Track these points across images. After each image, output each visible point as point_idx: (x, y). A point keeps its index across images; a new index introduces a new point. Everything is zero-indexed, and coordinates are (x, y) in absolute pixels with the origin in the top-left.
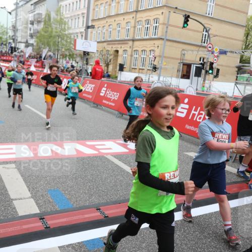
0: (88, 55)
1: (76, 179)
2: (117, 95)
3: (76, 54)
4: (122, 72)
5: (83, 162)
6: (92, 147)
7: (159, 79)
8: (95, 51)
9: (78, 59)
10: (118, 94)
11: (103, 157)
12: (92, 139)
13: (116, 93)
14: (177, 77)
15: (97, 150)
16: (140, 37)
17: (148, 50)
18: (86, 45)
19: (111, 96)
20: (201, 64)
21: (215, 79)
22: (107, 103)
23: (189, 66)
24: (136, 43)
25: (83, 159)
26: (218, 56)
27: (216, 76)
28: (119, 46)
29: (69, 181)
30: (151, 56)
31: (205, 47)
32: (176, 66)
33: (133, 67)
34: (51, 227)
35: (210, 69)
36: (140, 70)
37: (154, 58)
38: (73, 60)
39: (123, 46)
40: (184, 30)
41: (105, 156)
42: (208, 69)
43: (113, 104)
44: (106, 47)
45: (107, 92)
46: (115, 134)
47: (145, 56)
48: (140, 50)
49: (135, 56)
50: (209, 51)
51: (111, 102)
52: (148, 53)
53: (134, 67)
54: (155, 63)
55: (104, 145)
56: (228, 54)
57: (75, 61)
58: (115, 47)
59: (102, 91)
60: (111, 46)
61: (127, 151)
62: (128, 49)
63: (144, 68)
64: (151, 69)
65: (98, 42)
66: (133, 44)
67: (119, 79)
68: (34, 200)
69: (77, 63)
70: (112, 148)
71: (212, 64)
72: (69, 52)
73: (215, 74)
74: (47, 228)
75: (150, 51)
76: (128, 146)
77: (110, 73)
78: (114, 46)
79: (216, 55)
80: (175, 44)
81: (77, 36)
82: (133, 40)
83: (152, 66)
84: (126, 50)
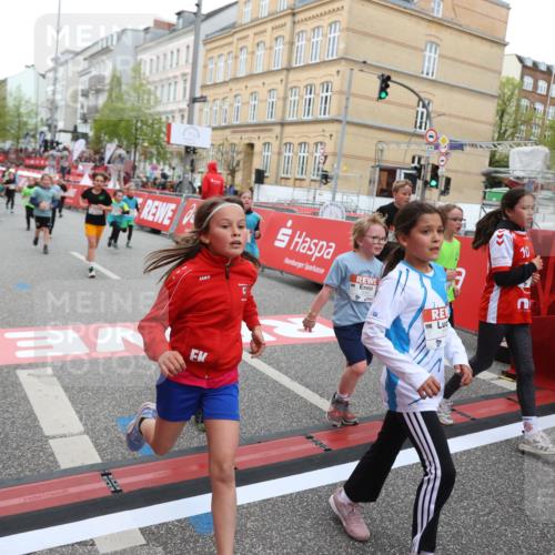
0: (194, 153)
3: (172, 153)
4: (262, 186)
7: (334, 198)
8: (208, 146)
9: (175, 162)
14: (369, 194)
16: (295, 118)
17: (312, 142)
18: (190, 134)
20: (415, 168)
21: (442, 197)
23: (391, 173)
24: (288, 130)
26: (447, 154)
27: (445, 192)
28: (255, 135)
30: (318, 155)
31: (421, 136)
32: (366, 173)
33: (283, 176)
34: (125, 491)
35: (432, 178)
36: (297, 182)
37: (323, 157)
38: (165, 164)
39: (262, 135)
40: (381, 104)
42: (428, 178)
44: (229, 137)
47: (306, 155)
48: (296, 142)
49: (287, 154)
50: (429, 143)
52: (312, 148)
53: (285, 176)
54: (327, 167)
56: (467, 149)
57: (170, 165)
58: (247, 138)
60: (238, 136)
61: (274, 339)
62: (272, 141)
63: (304, 177)
64: (319, 178)
65: (214, 129)
66: (282, 133)
67: (255, 199)
68: (91, 438)
69: (174, 169)
71: (435, 168)
72: (157, 149)
73: (443, 188)
74: (116, 491)
75: (316, 144)
77: (237, 188)
78: (245, 136)
79: (443, 150)
80: (364, 131)
81: (173, 117)
82: (283, 124)
83: (320, 173)
84: (269, 143)
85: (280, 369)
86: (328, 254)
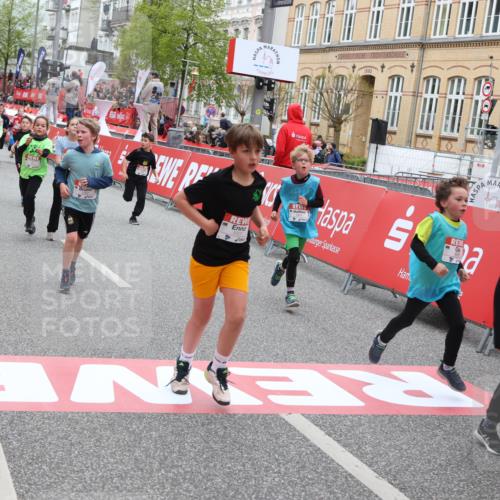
1: (175, 483)
2: (349, 219)
3: (240, 88)
4: (381, 148)
5: (209, 431)
9: (246, 103)
10: (353, 215)
11: (276, 418)
13: (346, 214)
15: (262, 394)
16: (444, 36)
17: (470, 76)
18: (264, 58)
19: (331, 222)
22: (317, 243)
24: (433, 55)
28: (377, 63)
29: (152, 488)
30: (481, 98)
33: (420, 131)
36: (444, 143)
37: (488, 103)
38: (229, 106)
39: (389, 63)
41: (284, 416)
43: (336, 250)
44: (333, 66)
46: (328, 347)
48: (444, 75)
49: (429, 96)
51: (330, 241)
52: (471, 87)
53: (423, 132)
54: (494, 120)
55: (286, 379)
57: (237, 108)
58: (363, 67)
60: (349, 64)
61: (361, 404)
62: (405, 73)
63: (455, 134)
64: (481, 138)
66: (421, 60)
67: (369, 169)
69: (243, 114)
70: (310, 391)
72: (217, 82)
75: (479, 80)
76: (366, 390)
77: (342, 150)
78: (359, 63)
81: (246, 29)
82: (423, 46)
83: (483, 128)
84: (399, 77)
85: (361, 456)
86: (471, 266)
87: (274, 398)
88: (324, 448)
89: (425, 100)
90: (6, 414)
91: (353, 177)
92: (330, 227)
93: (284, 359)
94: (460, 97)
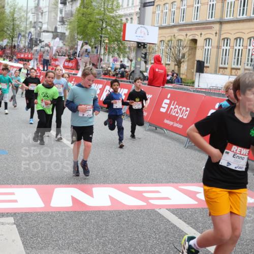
0: (144, 47)
1: (104, 245)
2: (187, 111)
3: (130, 48)
4: (201, 74)
6: (138, 195)
8: (156, 41)
9: (132, 55)
10: (188, 109)
11: (153, 211)
12: (140, 182)
13: (185, 108)
16: (232, 17)
17: (246, 37)
18: (141, 32)
19: (177, 113)
22: (171, 123)
24: (226, 27)
25: (120, 213)
28: (198, 33)
29: (93, 247)
30: (251, 48)
33: (221, 66)
36: (234, 71)
38: (124, 57)
39: (204, 32)
41: (157, 210)
43: (180, 126)
44: (176, 35)
45: (172, 107)
46: (178, 175)
48: (232, 37)
49: (225, 48)
51: (177, 122)
52: (246, 42)
53: (223, 66)
55: (158, 192)
57: (128, 58)
58: (191, 34)
59: (163, 105)
60: (184, 33)
61: (196, 203)
62: (212, 37)
63: (239, 66)
65: (161, 28)
66: (220, 30)
67: (196, 85)
69: (131, 61)
70: (169, 197)
72: (118, 45)
75: (250, 39)
76: (198, 196)
77: (182, 77)
78: (189, 33)
81: (132, 18)
82: (221, 23)
83: (253, 63)
84: (209, 39)
85: (196, 229)
87: (152, 202)
88: (178, 225)
89: (223, 50)
90: (18, 213)
91: (188, 90)
92: (177, 115)
93: (156, 182)
94: (241, 48)
